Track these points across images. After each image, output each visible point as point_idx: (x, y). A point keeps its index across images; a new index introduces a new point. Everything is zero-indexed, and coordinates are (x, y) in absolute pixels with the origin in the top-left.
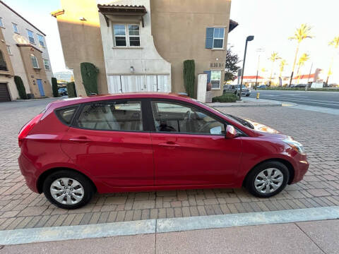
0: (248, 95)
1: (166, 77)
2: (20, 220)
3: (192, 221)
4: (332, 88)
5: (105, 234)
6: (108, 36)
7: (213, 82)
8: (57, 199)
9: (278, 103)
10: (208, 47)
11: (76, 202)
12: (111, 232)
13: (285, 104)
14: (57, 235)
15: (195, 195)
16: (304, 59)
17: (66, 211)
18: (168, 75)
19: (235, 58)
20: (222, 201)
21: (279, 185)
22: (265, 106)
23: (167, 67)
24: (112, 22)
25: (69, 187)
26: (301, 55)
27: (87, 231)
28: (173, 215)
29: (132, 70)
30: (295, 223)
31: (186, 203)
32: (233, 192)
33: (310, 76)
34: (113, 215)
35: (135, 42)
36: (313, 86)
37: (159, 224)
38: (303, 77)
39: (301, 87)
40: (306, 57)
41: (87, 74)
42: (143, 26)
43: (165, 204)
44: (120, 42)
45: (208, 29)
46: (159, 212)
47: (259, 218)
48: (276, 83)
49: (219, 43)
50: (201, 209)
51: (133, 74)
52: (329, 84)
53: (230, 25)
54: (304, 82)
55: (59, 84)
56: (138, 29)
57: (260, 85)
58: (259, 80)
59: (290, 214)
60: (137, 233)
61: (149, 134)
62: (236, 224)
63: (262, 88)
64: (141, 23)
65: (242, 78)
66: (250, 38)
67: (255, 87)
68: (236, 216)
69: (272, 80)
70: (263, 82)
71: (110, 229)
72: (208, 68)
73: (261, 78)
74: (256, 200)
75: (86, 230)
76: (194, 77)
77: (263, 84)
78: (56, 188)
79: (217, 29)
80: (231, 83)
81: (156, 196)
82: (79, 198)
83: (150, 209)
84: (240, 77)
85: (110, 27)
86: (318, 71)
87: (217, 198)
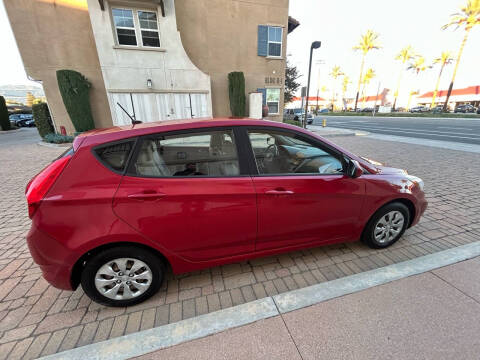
0: (310, 123)
1: (203, 96)
2: (44, 338)
3: (319, 290)
4: (400, 112)
5: (210, 330)
6: (103, 28)
7: (271, 105)
8: (108, 293)
9: (348, 131)
10: (261, 54)
11: (138, 293)
12: (217, 326)
13: (358, 133)
14: (133, 347)
15: (301, 258)
16: (369, 76)
17: (122, 311)
18: (206, 93)
19: (292, 72)
20: (338, 259)
21: (398, 231)
22: (337, 135)
23: (204, 82)
24: (110, 4)
25: (128, 272)
26: (366, 71)
27: (179, 332)
28: (284, 287)
29: (149, 84)
30: (430, 271)
31: (296, 270)
32: (346, 247)
33: (376, 98)
34: (201, 302)
35: (152, 40)
36: (381, 110)
37: (278, 302)
38: (368, 99)
39: (367, 112)
40: (371, 74)
41: (71, 90)
42: (163, 15)
43: (269, 275)
44: (125, 38)
45: (260, 27)
46: (264, 286)
47: (391, 273)
48: (339, 106)
49: (276, 50)
50: (317, 273)
51: (152, 91)
52: (396, 108)
53: (290, 25)
54: (371, 105)
55: (10, 108)
56: (155, 17)
57: (321, 108)
58: (320, 103)
59: (421, 263)
60: (255, 319)
61: (250, 179)
62: (371, 285)
63: (324, 112)
64: (160, 9)
65: (307, 99)
66: (316, 45)
67: (315, 112)
68: (367, 274)
69: (334, 103)
70: (324, 105)
71: (214, 322)
72: (263, 84)
73: (322, 99)
74: (374, 252)
75: (176, 331)
76: (245, 98)
77: (325, 108)
78: (104, 276)
79: (272, 28)
80: (290, 106)
81: (252, 267)
82: (144, 287)
83: (251, 285)
84: (305, 98)
85: (107, 12)
86: (386, 91)
87: (330, 257)
